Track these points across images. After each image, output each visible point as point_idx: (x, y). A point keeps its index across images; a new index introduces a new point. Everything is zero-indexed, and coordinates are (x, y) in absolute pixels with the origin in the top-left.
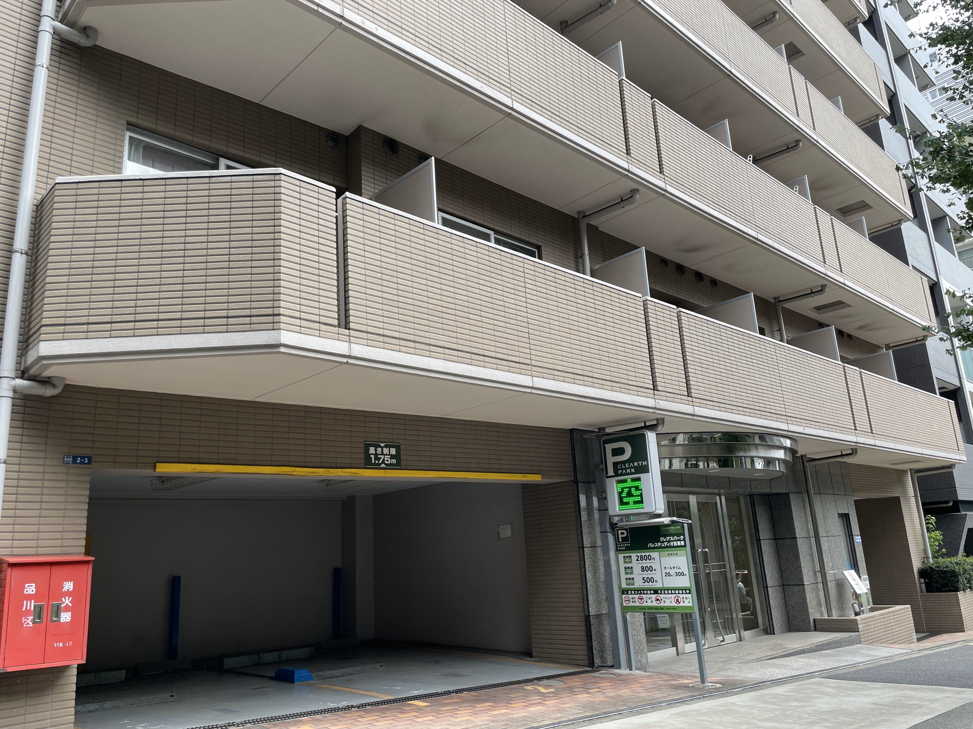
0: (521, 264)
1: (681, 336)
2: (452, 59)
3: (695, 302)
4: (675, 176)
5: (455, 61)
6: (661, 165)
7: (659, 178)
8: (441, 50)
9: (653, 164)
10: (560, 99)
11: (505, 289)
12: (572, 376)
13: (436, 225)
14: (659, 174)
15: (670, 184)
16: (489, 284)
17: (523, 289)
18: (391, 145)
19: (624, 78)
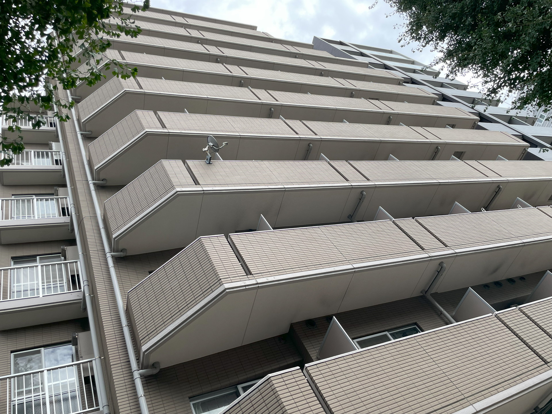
0: (415, 341)
1: (533, 321)
2: (313, 266)
3: (522, 296)
4: (455, 243)
5: (315, 266)
6: (443, 243)
7: (448, 249)
8: (306, 266)
9: (439, 245)
10: (372, 249)
11: (417, 361)
12: (493, 389)
13: (358, 351)
14: (446, 248)
15: (456, 248)
16: (407, 365)
17: (427, 355)
18: (310, 323)
19: (394, 219)
